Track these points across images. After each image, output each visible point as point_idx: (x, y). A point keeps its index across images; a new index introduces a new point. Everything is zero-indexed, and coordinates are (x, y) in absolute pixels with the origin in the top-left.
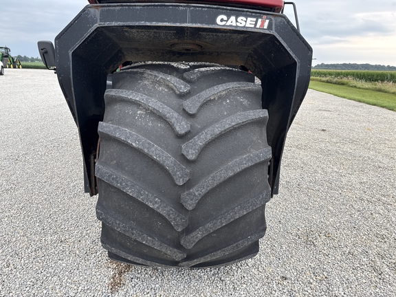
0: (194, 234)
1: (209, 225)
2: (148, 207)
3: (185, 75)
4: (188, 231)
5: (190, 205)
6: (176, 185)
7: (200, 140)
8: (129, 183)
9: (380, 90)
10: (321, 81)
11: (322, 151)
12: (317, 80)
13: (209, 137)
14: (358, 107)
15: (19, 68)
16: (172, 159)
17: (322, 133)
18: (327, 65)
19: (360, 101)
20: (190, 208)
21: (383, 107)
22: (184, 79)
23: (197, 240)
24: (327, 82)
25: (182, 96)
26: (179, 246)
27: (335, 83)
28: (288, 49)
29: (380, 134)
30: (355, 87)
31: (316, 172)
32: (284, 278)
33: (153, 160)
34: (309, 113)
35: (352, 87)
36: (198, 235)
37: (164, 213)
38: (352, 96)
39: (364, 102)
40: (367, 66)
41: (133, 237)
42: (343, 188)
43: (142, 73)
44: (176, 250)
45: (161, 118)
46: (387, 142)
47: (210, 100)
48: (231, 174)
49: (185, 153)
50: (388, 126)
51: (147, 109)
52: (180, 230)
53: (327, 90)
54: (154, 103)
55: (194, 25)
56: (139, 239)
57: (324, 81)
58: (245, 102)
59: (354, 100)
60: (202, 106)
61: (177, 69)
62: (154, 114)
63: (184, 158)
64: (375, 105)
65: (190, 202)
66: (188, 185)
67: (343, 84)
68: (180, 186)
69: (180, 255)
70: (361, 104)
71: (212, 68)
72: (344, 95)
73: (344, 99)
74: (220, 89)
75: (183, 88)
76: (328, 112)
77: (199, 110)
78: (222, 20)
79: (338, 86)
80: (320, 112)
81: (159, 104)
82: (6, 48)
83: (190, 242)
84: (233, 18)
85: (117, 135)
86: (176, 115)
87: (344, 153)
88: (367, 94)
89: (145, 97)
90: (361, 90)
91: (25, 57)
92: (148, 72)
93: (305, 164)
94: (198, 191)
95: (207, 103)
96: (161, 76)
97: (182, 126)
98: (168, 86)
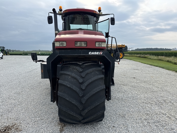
0: (85, 111)
1: (89, 108)
2: (72, 103)
3: (81, 66)
4: (83, 110)
5: (84, 102)
6: (80, 96)
7: (86, 84)
8: (67, 97)
9: (160, 60)
10: (136, 56)
11: (132, 86)
12: (135, 56)
13: (88, 83)
14: (150, 67)
15: (8, 55)
16: (79, 89)
17: (134, 79)
18: (140, 49)
19: (151, 65)
20: (84, 103)
21: (160, 67)
22: (81, 67)
23: (86, 113)
24: (139, 57)
25: (81, 72)
26: (81, 115)
27: (142, 57)
28: (108, 59)
29: (156, 78)
30: (150, 59)
31: (129, 94)
32: (114, 127)
33: (73, 90)
34: (130, 71)
35: (149, 59)
36: (86, 111)
37: (76, 105)
38: (148, 63)
39: (153, 65)
40: (157, 49)
41: (68, 112)
42: (138, 99)
43: (70, 66)
44: (80, 116)
45: (75, 78)
46: (158, 82)
47: (88, 73)
48: (94, 93)
49: (82, 88)
50: (160, 75)
51: (71, 76)
52: (81, 110)
53: (138, 61)
54: (73, 75)
55: (83, 55)
56: (70, 113)
57: (137, 57)
58: (98, 73)
59: (149, 64)
60: (86, 75)
61: (79, 65)
62: (73, 77)
63: (82, 89)
64: (157, 66)
65: (84, 101)
66: (83, 96)
67: (145, 58)
68: (81, 97)
69: (81, 118)
70: (152, 66)
71: (88, 64)
72: (145, 62)
73: (145, 64)
74: (91, 70)
75: (81, 70)
76: (137, 70)
77: (85, 76)
78: (90, 53)
79: (144, 59)
80: (134, 70)
81: (75, 75)
82: (4, 47)
83: (84, 113)
84: (93, 52)
85: (64, 84)
86: (79, 77)
87: (141, 87)
88: (155, 62)
89: (71, 73)
90: (152, 60)
91: (10, 50)
92: (71, 66)
93: (125, 91)
94: (86, 98)
95: (87, 74)
96: (75, 67)
97: (81, 81)
98: (77, 70)
